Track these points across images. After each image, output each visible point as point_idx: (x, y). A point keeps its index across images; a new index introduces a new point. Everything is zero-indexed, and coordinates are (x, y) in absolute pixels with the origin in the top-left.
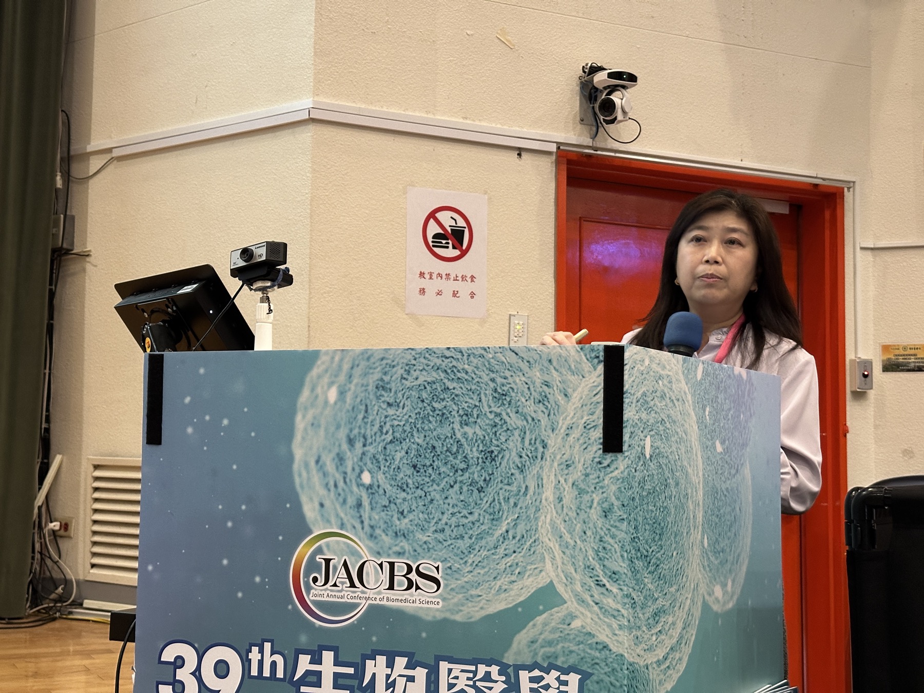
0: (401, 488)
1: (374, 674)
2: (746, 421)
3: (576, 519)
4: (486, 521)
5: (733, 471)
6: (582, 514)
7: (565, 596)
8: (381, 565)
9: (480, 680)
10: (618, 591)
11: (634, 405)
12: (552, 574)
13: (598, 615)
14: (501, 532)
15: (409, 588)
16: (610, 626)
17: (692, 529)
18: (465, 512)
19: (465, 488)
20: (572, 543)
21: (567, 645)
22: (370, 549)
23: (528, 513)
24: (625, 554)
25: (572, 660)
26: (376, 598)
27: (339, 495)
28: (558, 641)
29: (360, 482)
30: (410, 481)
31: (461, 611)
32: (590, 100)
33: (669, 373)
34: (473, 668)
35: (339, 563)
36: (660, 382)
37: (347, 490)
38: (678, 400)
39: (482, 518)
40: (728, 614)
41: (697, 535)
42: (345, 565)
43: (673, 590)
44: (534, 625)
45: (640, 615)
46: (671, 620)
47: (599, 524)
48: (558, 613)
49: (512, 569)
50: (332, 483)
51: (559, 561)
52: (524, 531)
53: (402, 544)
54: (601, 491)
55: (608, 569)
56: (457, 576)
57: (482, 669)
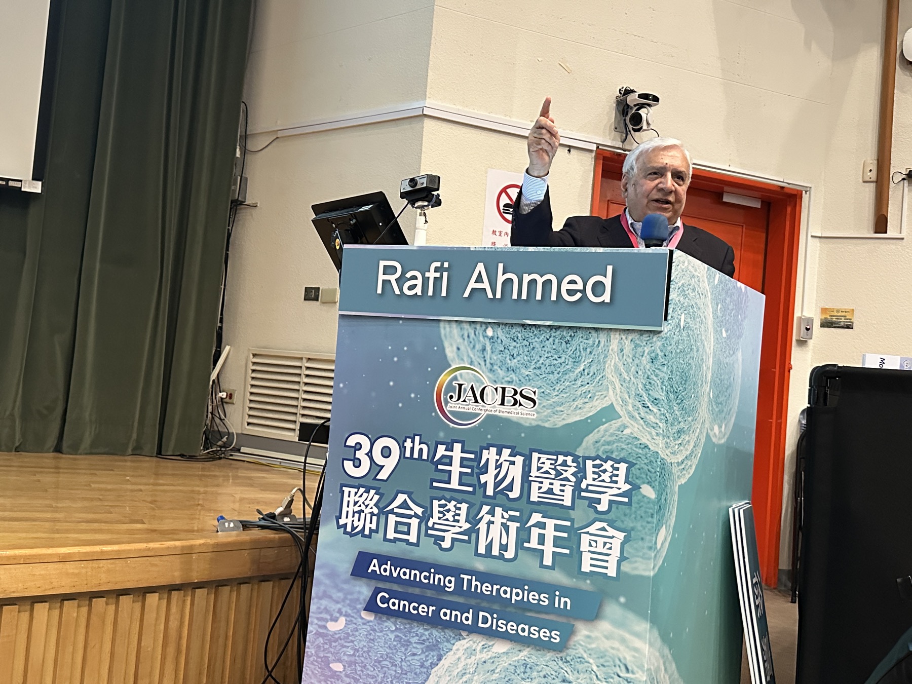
0: (513, 339)
1: (488, 459)
2: (742, 321)
3: (631, 363)
4: (570, 363)
5: (731, 352)
6: (637, 361)
7: (621, 413)
8: (496, 389)
9: (559, 465)
10: (657, 411)
11: (676, 290)
12: (613, 399)
13: (642, 426)
14: (579, 370)
15: (514, 404)
16: (650, 433)
17: (704, 383)
18: (556, 356)
19: (557, 341)
20: (628, 379)
21: (619, 444)
22: (489, 378)
23: (600, 358)
24: (664, 387)
25: (622, 455)
26: (491, 411)
27: (471, 342)
28: (614, 442)
29: (485, 335)
30: (519, 335)
31: (549, 420)
32: (623, 114)
33: (699, 275)
34: (555, 457)
35: (468, 386)
36: (693, 279)
37: (476, 339)
38: (702, 294)
39: (567, 361)
40: (720, 446)
41: (706, 388)
42: (472, 388)
43: (690, 419)
44: (599, 431)
45: (670, 429)
46: (687, 438)
47: (648, 367)
48: (615, 424)
49: (586, 394)
50: (466, 335)
51: (618, 391)
52: (595, 371)
53: (511, 376)
54: (650, 345)
55: (652, 397)
56: (547, 398)
57: (561, 458)
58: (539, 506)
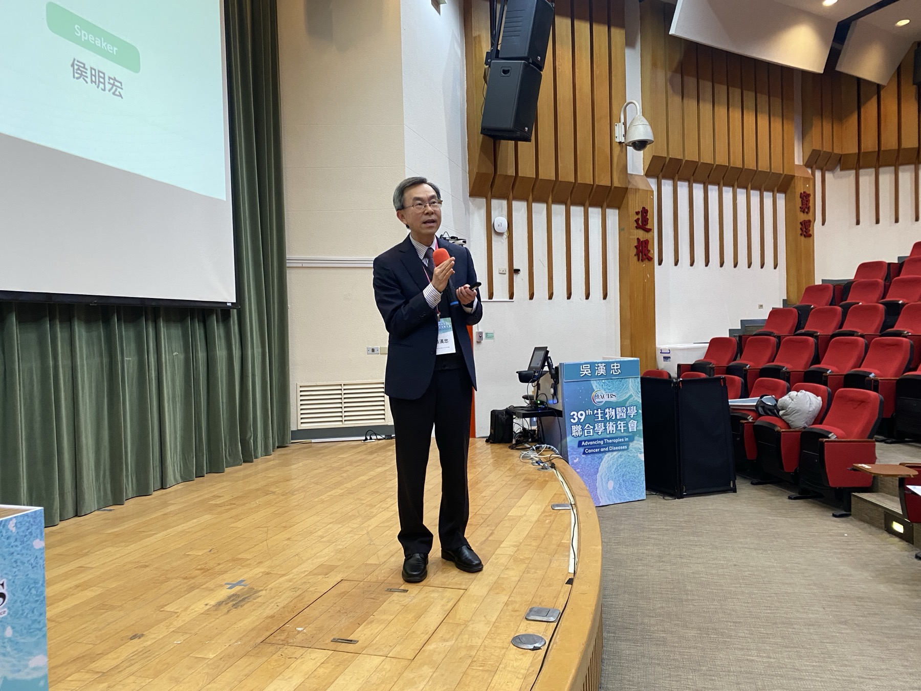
1: (607, 411)
8: (606, 395)
15: (611, 397)
26: (606, 400)
29: (602, 382)
35: (600, 395)
52: (627, 387)
57: (623, 408)
58: (619, 420)
